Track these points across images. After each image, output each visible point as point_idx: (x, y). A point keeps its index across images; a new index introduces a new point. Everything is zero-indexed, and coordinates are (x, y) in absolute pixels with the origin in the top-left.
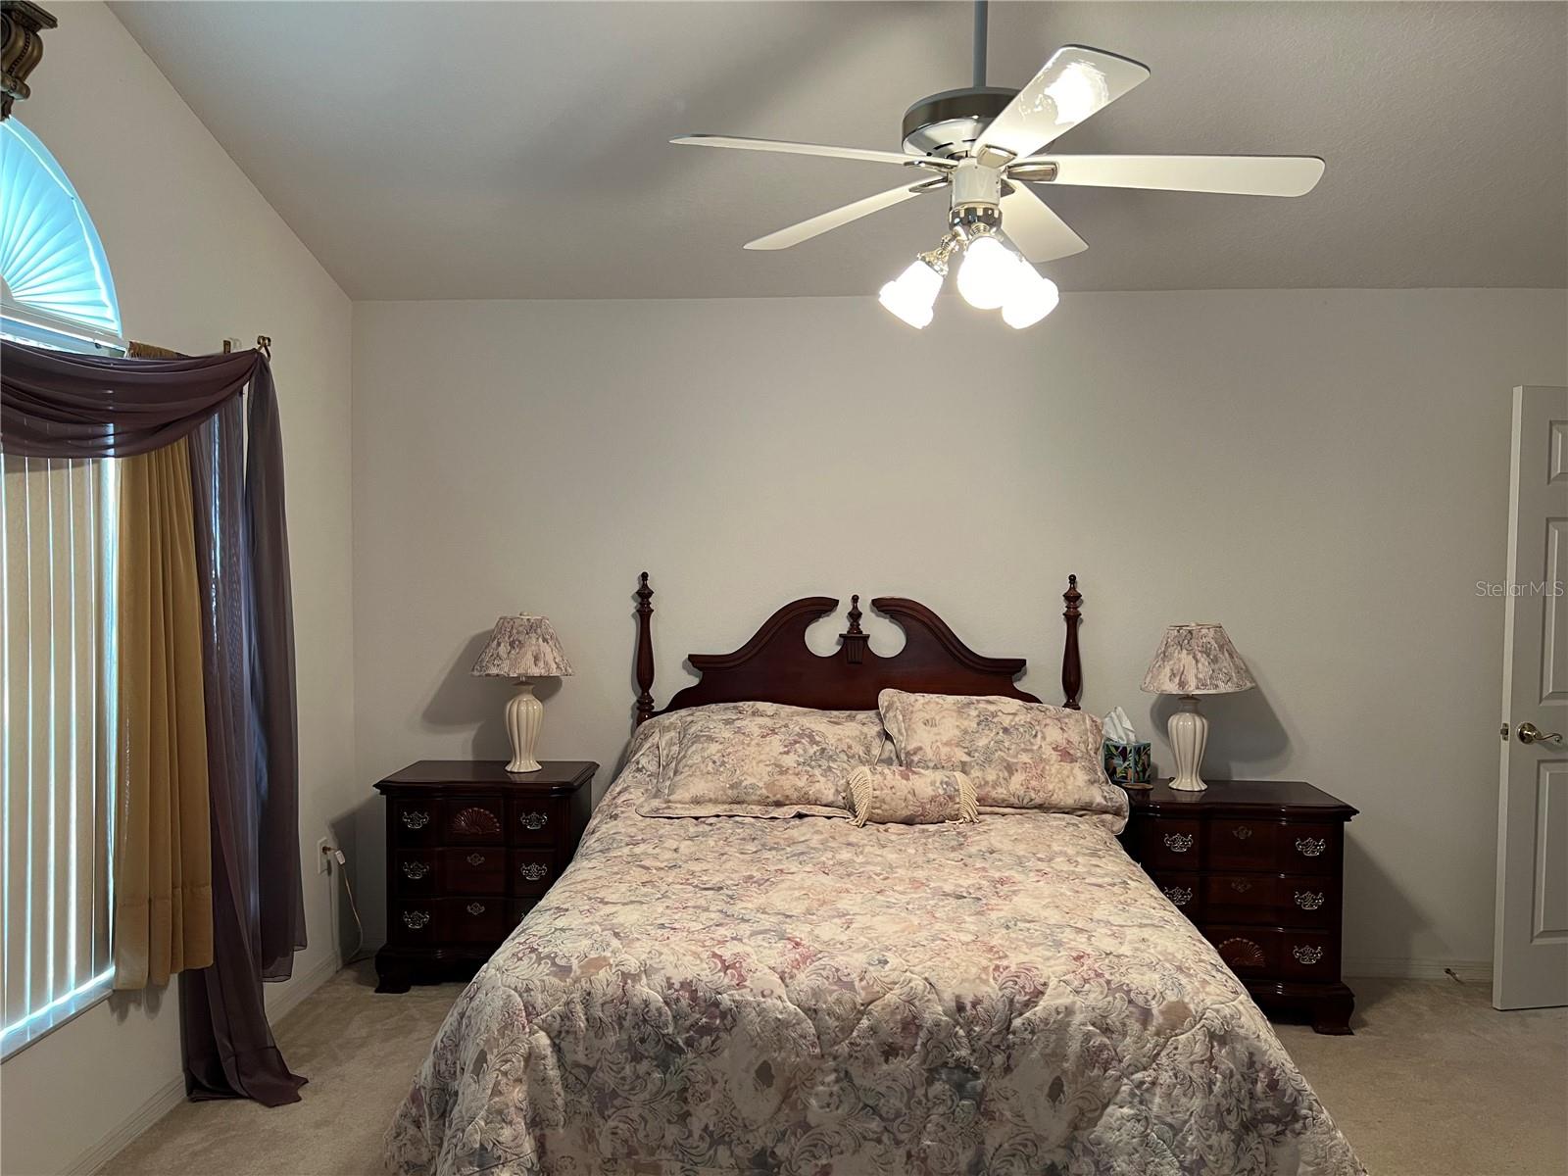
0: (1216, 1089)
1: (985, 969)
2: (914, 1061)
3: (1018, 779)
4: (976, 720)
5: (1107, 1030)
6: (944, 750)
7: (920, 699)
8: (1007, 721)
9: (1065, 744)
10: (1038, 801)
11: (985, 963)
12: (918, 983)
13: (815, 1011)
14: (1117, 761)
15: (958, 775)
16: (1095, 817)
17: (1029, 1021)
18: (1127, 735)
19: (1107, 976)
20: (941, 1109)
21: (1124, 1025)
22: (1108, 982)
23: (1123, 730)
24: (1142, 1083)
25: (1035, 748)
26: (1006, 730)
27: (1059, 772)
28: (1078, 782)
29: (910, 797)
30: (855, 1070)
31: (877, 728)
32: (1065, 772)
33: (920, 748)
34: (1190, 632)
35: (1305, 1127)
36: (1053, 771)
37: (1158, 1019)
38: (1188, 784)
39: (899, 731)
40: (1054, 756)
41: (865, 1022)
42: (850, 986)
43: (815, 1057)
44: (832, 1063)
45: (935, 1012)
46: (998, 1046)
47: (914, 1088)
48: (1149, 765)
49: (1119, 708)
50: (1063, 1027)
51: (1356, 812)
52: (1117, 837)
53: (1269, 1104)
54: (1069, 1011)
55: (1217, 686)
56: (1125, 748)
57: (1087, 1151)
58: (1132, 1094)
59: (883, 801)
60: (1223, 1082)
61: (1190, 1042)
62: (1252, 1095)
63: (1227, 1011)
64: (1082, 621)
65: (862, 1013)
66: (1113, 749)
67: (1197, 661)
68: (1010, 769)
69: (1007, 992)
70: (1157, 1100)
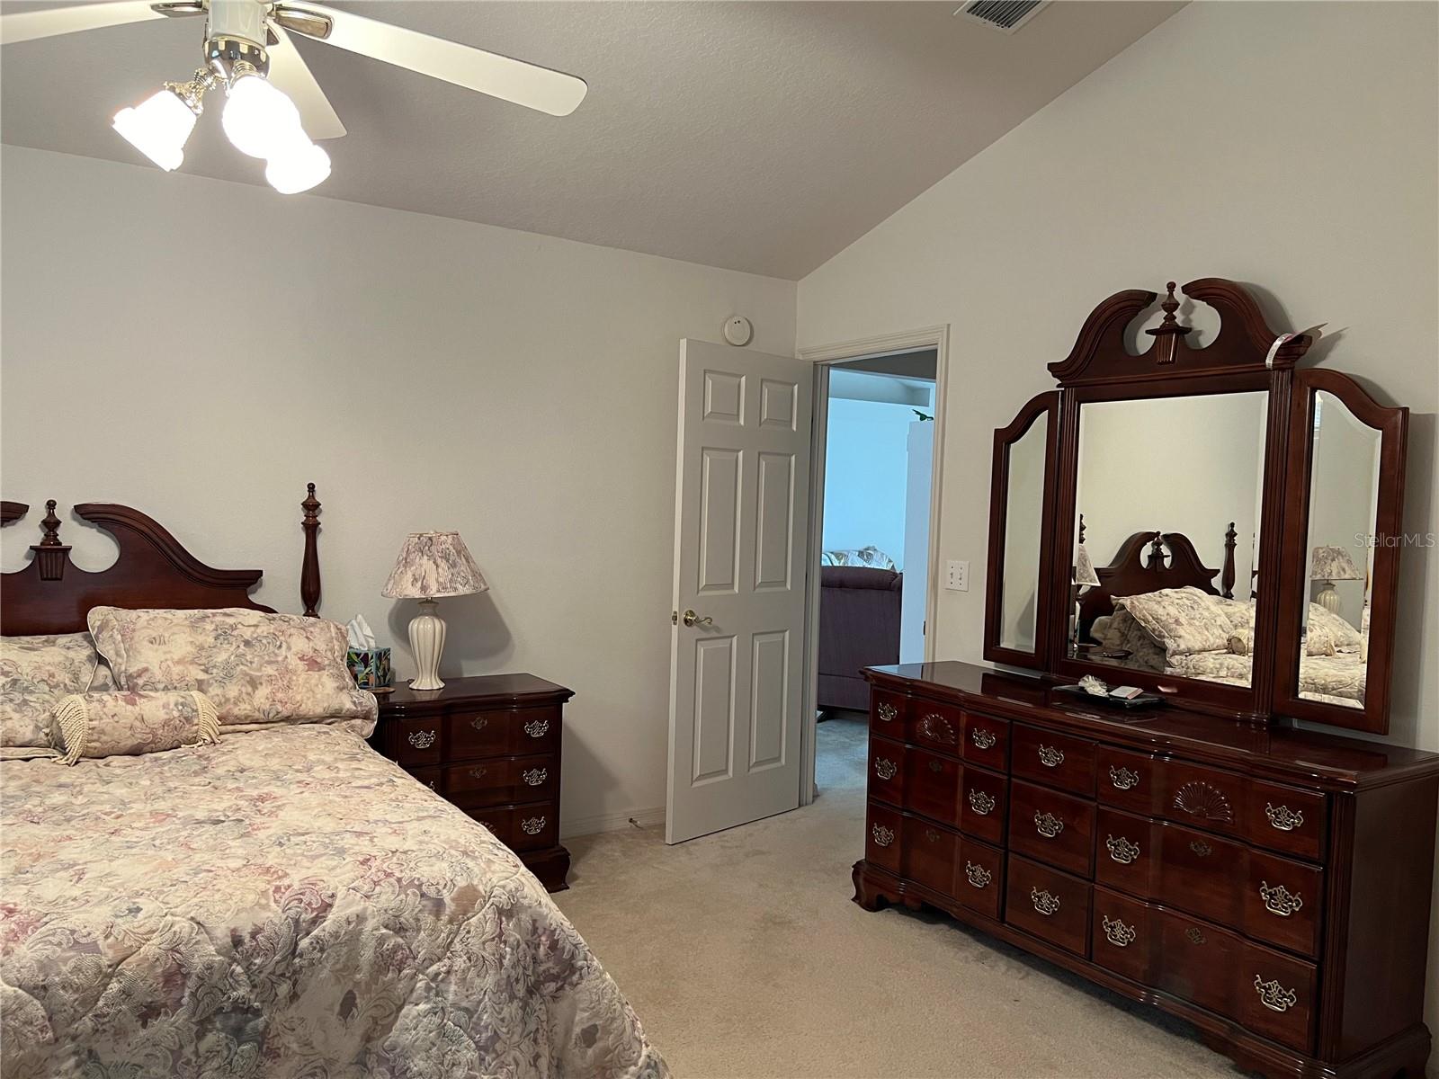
0: (506, 962)
1: (264, 893)
2: (181, 1017)
3: (262, 694)
4: (214, 634)
5: (400, 930)
6: (176, 670)
7: (143, 616)
8: (248, 634)
9: (311, 654)
10: (285, 713)
11: (262, 886)
12: (183, 926)
13: (45, 988)
14: (359, 668)
15: (195, 694)
16: (344, 724)
17: (318, 938)
18: (368, 642)
19: (398, 874)
20: (215, 1064)
21: (418, 920)
22: (399, 880)
23: (365, 637)
24: (437, 974)
25: (280, 659)
26: (247, 643)
27: (306, 682)
28: (328, 690)
29: (137, 724)
30: (102, 1047)
31: (87, 652)
32: (313, 682)
33: (146, 670)
34: (430, 539)
35: (581, 977)
36: (301, 681)
37: (450, 907)
38: (428, 683)
39: (118, 654)
40: (301, 665)
41: (114, 986)
42: (93, 948)
43: (48, 1043)
44: (70, 1046)
45: (207, 953)
46: (283, 975)
47: (181, 1047)
48: (389, 670)
49: (360, 616)
50: (354, 937)
51: (573, 693)
52: (366, 740)
53: (550, 964)
54: (361, 918)
55: (456, 589)
56: (366, 655)
57: (381, 1060)
58: (428, 989)
59: (103, 732)
60: (512, 954)
61: (481, 921)
62: (535, 959)
63: (512, 886)
64: (320, 530)
65: (110, 976)
66: (355, 657)
67: (437, 566)
68: (254, 683)
69: (292, 913)
70: (453, 988)
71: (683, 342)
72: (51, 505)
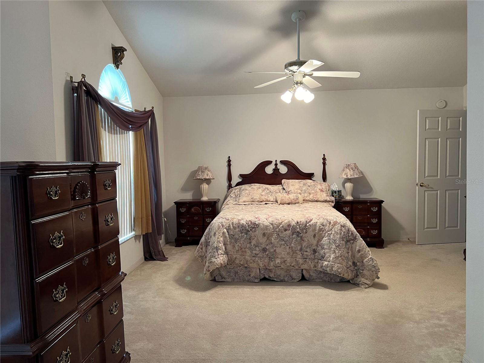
0: (342, 234)
1: (302, 217)
2: (290, 231)
3: (311, 195)
4: (303, 184)
5: (323, 226)
6: (296, 190)
7: (291, 181)
8: (309, 184)
9: (321, 189)
10: (316, 200)
11: (302, 216)
12: (290, 219)
13: (273, 224)
14: (334, 194)
15: (299, 195)
16: (328, 203)
17: (310, 224)
18: (336, 189)
19: (324, 217)
20: (295, 240)
21: (326, 224)
22: (324, 218)
23: (335, 187)
24: (329, 233)
25: (315, 189)
26: (309, 186)
27: (320, 194)
28: (324, 196)
29: (289, 199)
30: (280, 233)
31: (282, 187)
32: (321, 194)
33: (291, 190)
34: (349, 165)
35: (357, 240)
36: (319, 194)
37: (332, 223)
38: (349, 198)
39: (287, 188)
40: (319, 191)
41: (281, 225)
42: (279, 220)
43: (273, 231)
44: (276, 232)
45: (293, 223)
46: (304, 229)
47: (290, 236)
48: (341, 195)
49: (335, 183)
50: (316, 225)
51: (384, 201)
52: (333, 207)
53: (351, 237)
54: (317, 223)
55: (354, 176)
56: (336, 191)
57: (320, 245)
58: (328, 235)
59: (283, 200)
60: (343, 233)
61: (338, 227)
62: (349, 236)
63: (344, 222)
64: (326, 164)
65: (281, 224)
66: (333, 192)
67: (350, 171)
68: (310, 194)
69: (306, 220)
70: (332, 236)
71: (418, 111)
72: (276, 161)
